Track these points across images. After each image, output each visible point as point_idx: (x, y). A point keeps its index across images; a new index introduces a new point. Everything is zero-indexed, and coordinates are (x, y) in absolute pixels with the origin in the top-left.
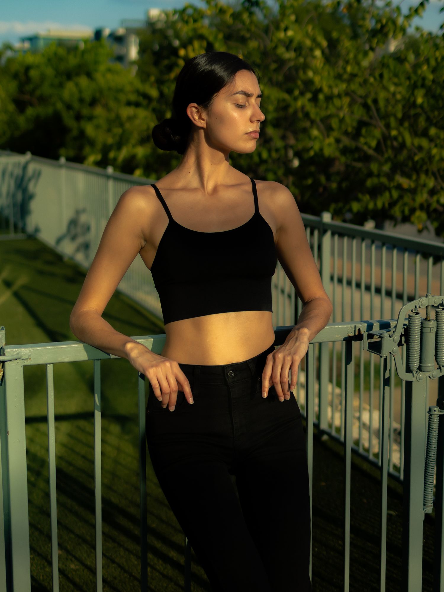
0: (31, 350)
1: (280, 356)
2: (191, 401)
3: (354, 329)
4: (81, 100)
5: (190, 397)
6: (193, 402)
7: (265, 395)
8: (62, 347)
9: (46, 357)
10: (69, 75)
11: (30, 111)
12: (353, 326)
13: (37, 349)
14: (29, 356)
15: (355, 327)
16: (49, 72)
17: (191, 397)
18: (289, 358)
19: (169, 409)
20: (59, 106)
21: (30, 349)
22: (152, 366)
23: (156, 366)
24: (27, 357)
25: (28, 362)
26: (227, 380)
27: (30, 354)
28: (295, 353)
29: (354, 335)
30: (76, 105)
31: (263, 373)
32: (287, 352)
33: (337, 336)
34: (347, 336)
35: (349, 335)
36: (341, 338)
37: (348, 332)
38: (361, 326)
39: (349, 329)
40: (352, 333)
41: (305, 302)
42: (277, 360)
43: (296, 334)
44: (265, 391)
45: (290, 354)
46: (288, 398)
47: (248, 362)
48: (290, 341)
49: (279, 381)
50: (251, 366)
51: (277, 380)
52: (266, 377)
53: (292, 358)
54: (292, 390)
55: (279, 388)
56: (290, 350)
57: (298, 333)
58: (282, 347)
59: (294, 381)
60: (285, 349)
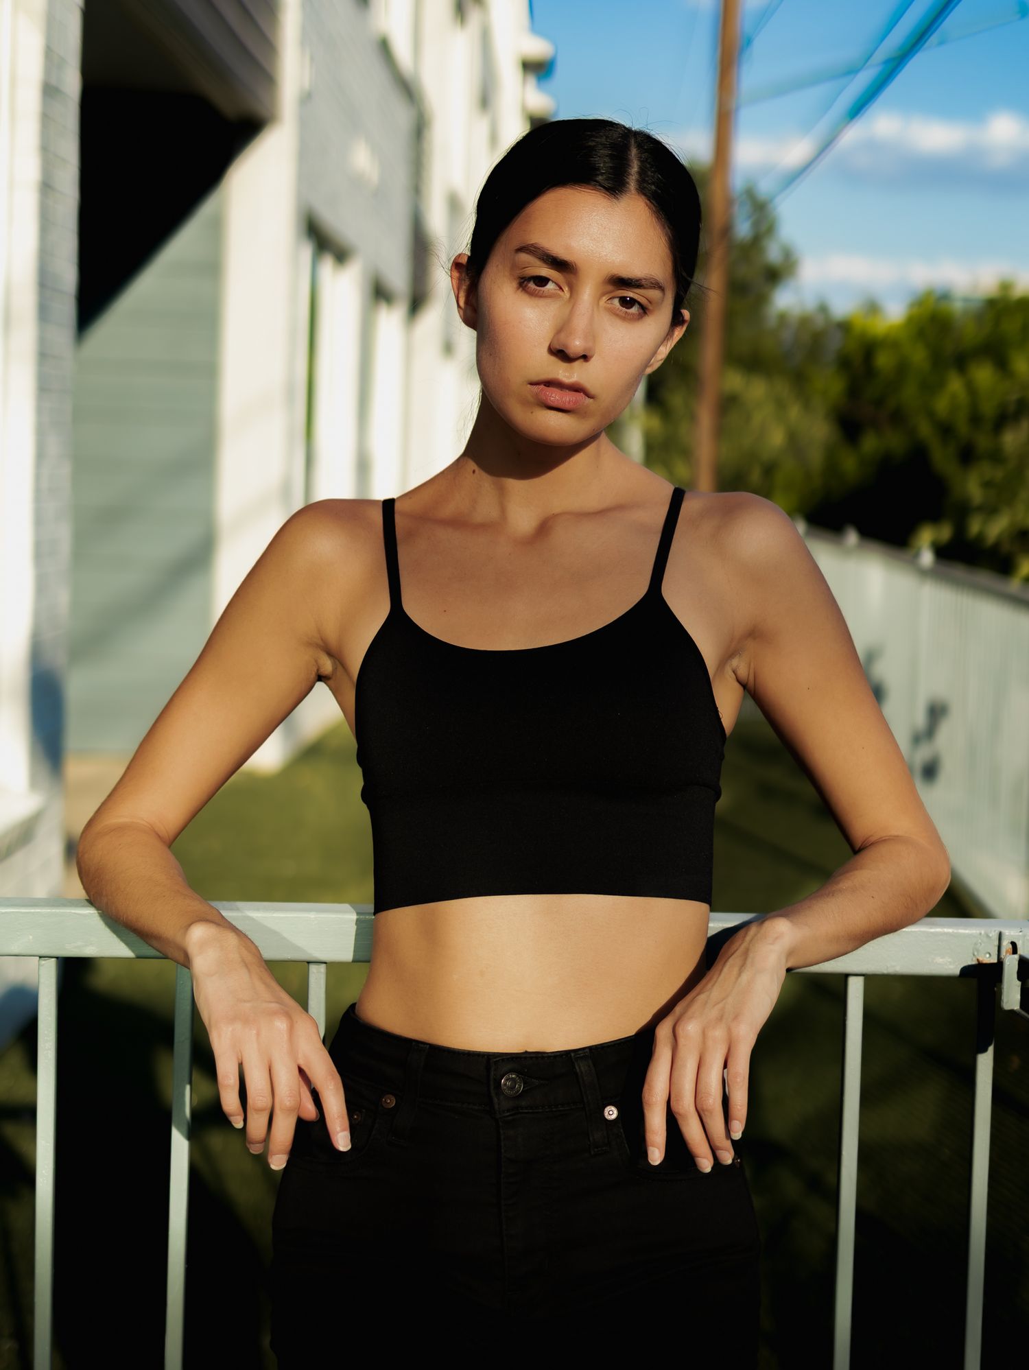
1: (691, 1029)
2: (342, 1141)
3: (996, 943)
4: (975, 419)
5: (338, 1129)
6: (350, 1147)
7: (656, 1155)
10: (961, 362)
11: (871, 443)
12: (994, 935)
15: (1000, 935)
16: (919, 356)
17: (343, 1130)
18: (718, 1033)
19: (270, 1160)
20: (925, 430)
22: (233, 1019)
23: (246, 1021)
26: (495, 1100)
28: (736, 1017)
29: (996, 961)
30: (963, 428)
31: (646, 1087)
32: (713, 1013)
33: (939, 960)
34: (973, 963)
35: (981, 959)
36: (952, 967)
37: (978, 951)
38: (1020, 936)
39: (980, 941)
40: (990, 954)
41: (857, 848)
42: (681, 1041)
43: (748, 938)
44: (653, 1146)
45: (720, 1018)
46: (728, 1157)
47: (573, 1055)
48: (726, 969)
49: (692, 1109)
50: (582, 1067)
51: (686, 1106)
52: (654, 1100)
53: (729, 1031)
54: (737, 1134)
55: (693, 1132)
56: (721, 1005)
57: (755, 935)
58: (698, 994)
59: (739, 1107)
60: (706, 1003)
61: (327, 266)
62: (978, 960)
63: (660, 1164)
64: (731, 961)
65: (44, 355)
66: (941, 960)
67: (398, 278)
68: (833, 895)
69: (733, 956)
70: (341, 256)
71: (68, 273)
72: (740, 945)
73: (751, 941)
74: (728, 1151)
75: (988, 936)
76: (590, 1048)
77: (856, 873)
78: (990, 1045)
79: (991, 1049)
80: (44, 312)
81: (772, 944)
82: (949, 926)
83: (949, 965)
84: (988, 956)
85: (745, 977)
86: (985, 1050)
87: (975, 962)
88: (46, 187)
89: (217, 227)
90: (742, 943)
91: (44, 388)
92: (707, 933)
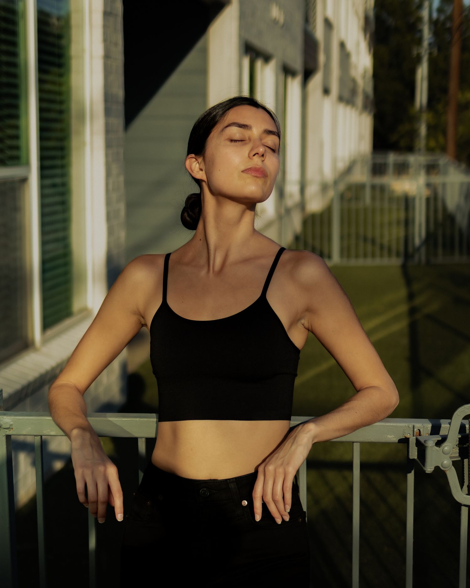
0: (13, 419)
2: (120, 517)
3: (412, 430)
7: (258, 518)
8: (47, 419)
9: (30, 428)
12: (411, 426)
13: (20, 419)
14: (11, 425)
15: (414, 426)
19: (98, 520)
21: (13, 417)
24: (8, 427)
25: (11, 431)
26: (198, 499)
27: (12, 423)
28: (288, 464)
31: (254, 491)
32: (279, 462)
33: (389, 436)
34: (403, 438)
35: (406, 436)
36: (394, 439)
37: (405, 433)
38: (421, 427)
39: (406, 429)
40: (410, 434)
41: (358, 391)
42: (267, 473)
43: (297, 431)
44: (257, 514)
45: (282, 464)
46: (287, 518)
47: (228, 481)
48: (287, 444)
49: (271, 500)
50: (232, 486)
51: (269, 498)
52: (257, 496)
53: (285, 469)
54: (288, 510)
55: (272, 508)
56: (282, 459)
57: (300, 430)
58: (275, 454)
59: (288, 500)
60: (277, 458)
61: (259, 64)
62: (405, 436)
63: (259, 521)
64: (289, 441)
65: (108, 130)
66: (390, 436)
67: (297, 64)
68: (339, 412)
69: (290, 439)
70: (267, 58)
71: (119, 92)
72: (294, 434)
73: (298, 432)
74: (287, 516)
75: (409, 427)
76: (236, 478)
77: (352, 402)
78: (412, 470)
79: (413, 472)
80: (108, 112)
81: (306, 434)
82: (394, 422)
83: (393, 438)
84: (409, 435)
85: (293, 448)
86: (410, 472)
87: (404, 437)
88: (107, 56)
89: (205, 52)
90: (295, 433)
91: (108, 145)
92: (290, 426)
